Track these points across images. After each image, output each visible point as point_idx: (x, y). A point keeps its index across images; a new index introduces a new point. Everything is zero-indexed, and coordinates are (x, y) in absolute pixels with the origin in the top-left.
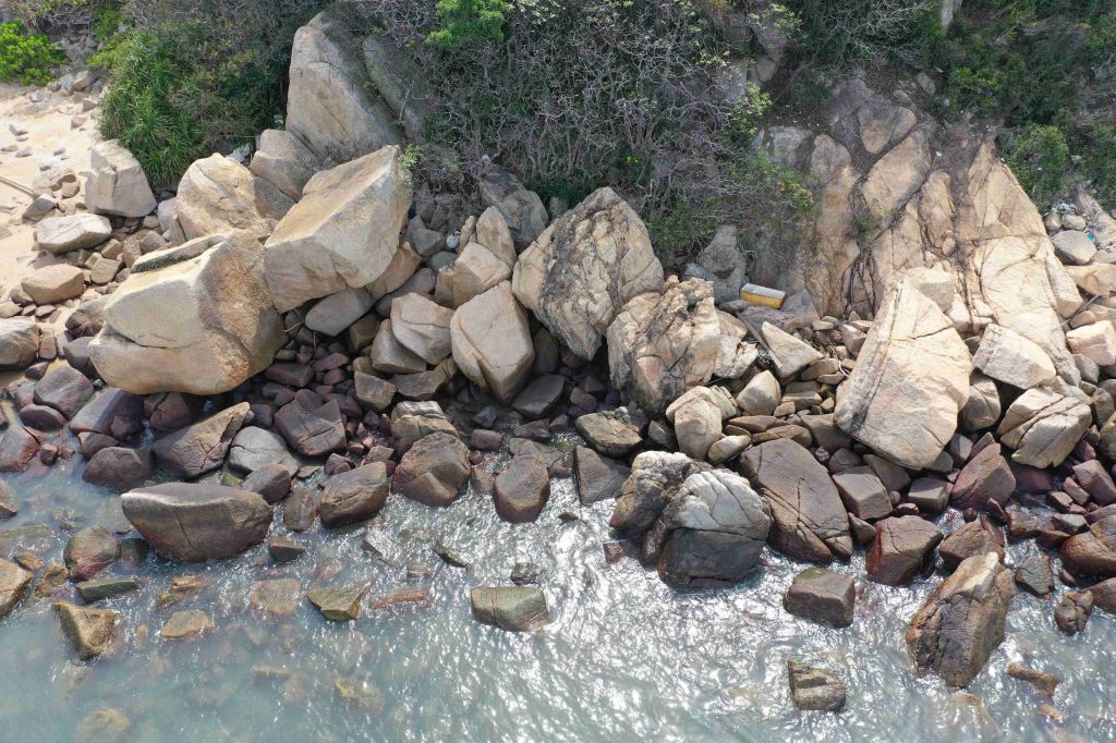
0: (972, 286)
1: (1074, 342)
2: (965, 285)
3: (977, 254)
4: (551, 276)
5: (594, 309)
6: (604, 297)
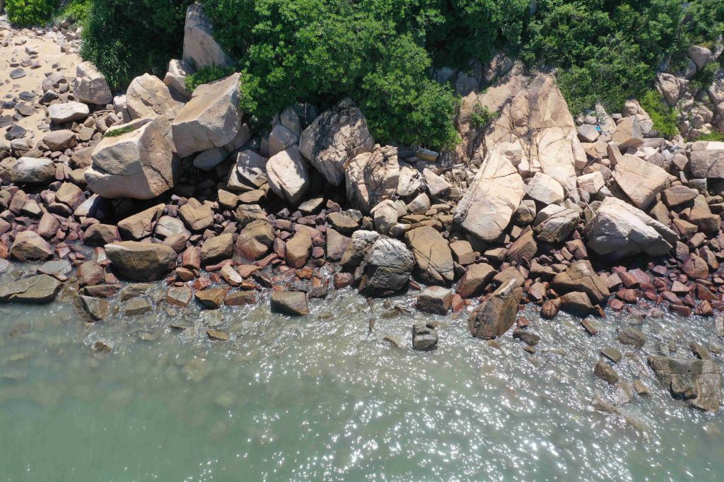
0: (533, 152)
1: (580, 182)
2: (530, 152)
3: (538, 135)
4: (317, 143)
5: (339, 159)
6: (344, 154)
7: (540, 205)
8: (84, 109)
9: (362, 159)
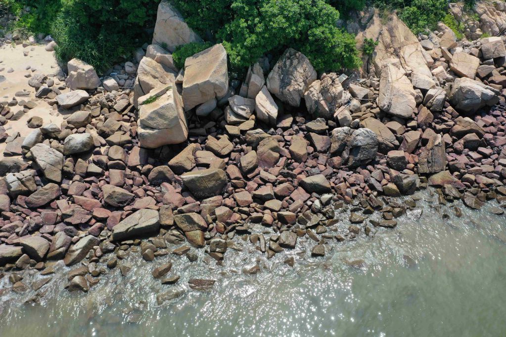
0: (403, 62)
1: (435, 74)
3: (401, 51)
4: (282, 81)
5: (301, 88)
6: (303, 84)
7: (424, 91)
8: (84, 94)
9: (316, 85)
